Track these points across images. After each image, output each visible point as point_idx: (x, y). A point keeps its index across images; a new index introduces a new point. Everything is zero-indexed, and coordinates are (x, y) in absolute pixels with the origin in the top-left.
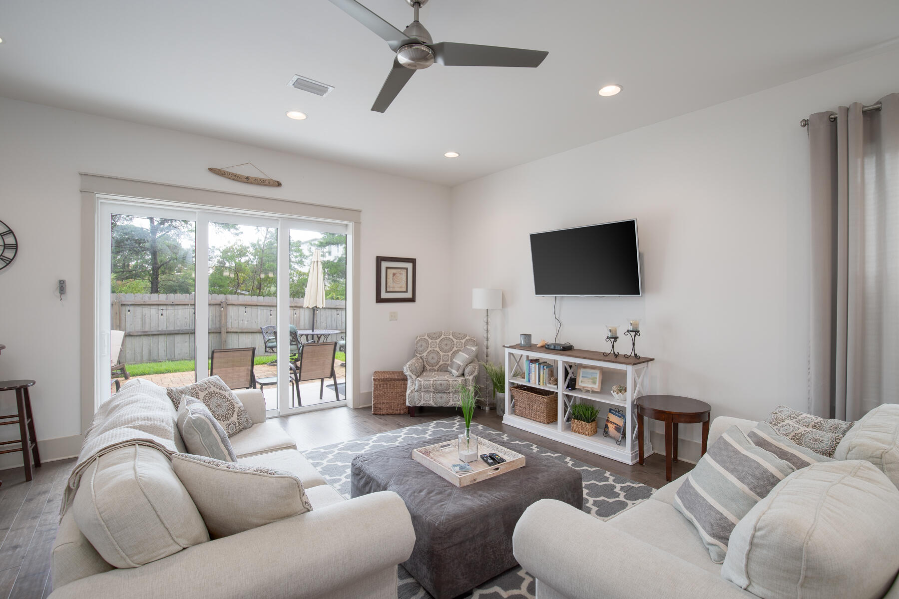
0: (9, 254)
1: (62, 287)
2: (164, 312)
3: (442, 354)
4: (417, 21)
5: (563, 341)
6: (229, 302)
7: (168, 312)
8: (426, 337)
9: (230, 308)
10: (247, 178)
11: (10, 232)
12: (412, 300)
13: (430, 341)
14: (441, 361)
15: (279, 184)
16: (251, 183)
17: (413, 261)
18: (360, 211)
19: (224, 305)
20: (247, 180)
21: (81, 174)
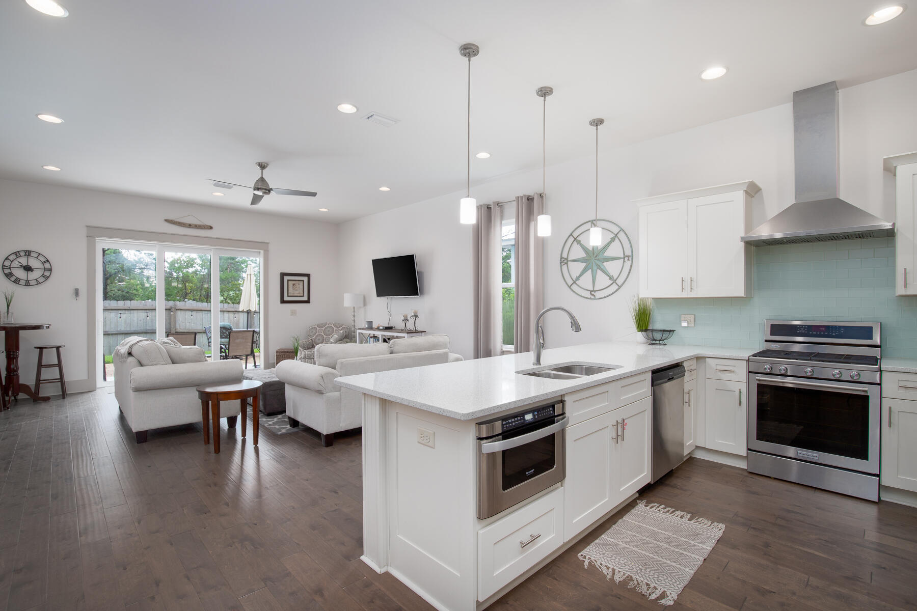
0: (47, 273)
1: (77, 292)
3: (325, 336)
4: (262, 177)
6: (178, 308)
8: (316, 326)
9: (179, 313)
10: (190, 225)
11: (48, 261)
12: (308, 302)
13: (318, 328)
14: (324, 341)
15: (211, 228)
16: (192, 228)
17: (308, 276)
18: (268, 243)
19: (173, 310)
20: (190, 226)
21: (87, 227)
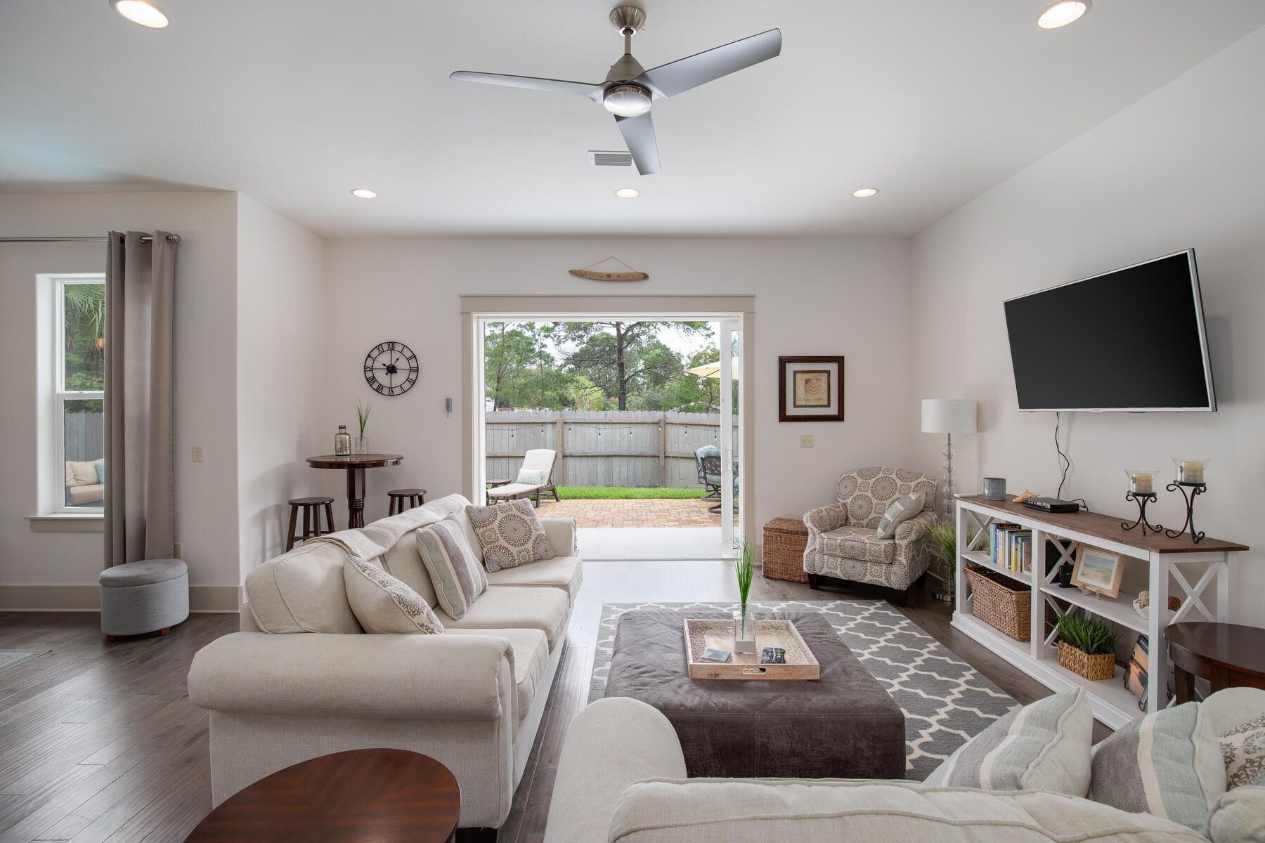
0: (413, 376)
1: (448, 405)
2: (601, 431)
3: (875, 501)
5: (1067, 498)
6: (668, 421)
7: (606, 431)
8: (855, 475)
9: (670, 428)
10: (609, 276)
11: (414, 356)
12: (839, 418)
13: (859, 480)
14: (873, 513)
15: (646, 277)
16: (614, 281)
17: (839, 360)
18: (753, 296)
19: (662, 424)
20: (609, 278)
21: (462, 296)
